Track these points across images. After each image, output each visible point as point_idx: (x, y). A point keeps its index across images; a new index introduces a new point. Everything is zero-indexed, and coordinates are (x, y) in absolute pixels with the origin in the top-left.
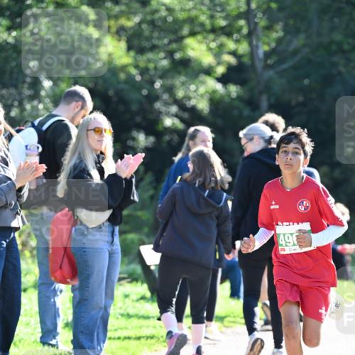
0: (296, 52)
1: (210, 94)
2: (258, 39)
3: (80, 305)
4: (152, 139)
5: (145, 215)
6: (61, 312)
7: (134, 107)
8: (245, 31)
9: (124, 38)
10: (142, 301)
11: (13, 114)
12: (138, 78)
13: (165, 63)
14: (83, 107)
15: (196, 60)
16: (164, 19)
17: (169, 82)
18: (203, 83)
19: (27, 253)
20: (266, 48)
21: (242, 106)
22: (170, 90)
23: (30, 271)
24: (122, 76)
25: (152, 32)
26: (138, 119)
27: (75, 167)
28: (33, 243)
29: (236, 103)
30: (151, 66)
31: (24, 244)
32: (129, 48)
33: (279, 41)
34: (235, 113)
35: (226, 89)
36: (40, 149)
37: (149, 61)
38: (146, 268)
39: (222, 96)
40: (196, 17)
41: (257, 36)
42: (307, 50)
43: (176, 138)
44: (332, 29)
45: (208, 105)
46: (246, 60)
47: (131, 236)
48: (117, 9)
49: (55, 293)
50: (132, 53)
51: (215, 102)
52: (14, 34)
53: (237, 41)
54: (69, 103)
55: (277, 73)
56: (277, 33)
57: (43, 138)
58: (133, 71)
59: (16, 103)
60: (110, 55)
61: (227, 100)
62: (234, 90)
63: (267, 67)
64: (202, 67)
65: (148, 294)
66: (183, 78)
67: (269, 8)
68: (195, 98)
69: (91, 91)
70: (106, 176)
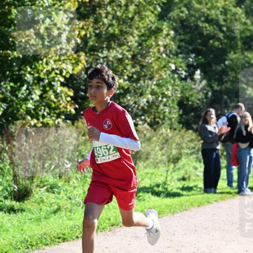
3: (240, 173)
11: (219, 112)
14: (242, 110)
19: (223, 157)
23: (224, 163)
27: (238, 129)
28: (225, 153)
31: (222, 154)
36: (228, 123)
49: (231, 170)
52: (220, 87)
57: (229, 120)
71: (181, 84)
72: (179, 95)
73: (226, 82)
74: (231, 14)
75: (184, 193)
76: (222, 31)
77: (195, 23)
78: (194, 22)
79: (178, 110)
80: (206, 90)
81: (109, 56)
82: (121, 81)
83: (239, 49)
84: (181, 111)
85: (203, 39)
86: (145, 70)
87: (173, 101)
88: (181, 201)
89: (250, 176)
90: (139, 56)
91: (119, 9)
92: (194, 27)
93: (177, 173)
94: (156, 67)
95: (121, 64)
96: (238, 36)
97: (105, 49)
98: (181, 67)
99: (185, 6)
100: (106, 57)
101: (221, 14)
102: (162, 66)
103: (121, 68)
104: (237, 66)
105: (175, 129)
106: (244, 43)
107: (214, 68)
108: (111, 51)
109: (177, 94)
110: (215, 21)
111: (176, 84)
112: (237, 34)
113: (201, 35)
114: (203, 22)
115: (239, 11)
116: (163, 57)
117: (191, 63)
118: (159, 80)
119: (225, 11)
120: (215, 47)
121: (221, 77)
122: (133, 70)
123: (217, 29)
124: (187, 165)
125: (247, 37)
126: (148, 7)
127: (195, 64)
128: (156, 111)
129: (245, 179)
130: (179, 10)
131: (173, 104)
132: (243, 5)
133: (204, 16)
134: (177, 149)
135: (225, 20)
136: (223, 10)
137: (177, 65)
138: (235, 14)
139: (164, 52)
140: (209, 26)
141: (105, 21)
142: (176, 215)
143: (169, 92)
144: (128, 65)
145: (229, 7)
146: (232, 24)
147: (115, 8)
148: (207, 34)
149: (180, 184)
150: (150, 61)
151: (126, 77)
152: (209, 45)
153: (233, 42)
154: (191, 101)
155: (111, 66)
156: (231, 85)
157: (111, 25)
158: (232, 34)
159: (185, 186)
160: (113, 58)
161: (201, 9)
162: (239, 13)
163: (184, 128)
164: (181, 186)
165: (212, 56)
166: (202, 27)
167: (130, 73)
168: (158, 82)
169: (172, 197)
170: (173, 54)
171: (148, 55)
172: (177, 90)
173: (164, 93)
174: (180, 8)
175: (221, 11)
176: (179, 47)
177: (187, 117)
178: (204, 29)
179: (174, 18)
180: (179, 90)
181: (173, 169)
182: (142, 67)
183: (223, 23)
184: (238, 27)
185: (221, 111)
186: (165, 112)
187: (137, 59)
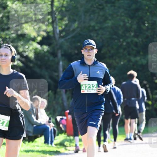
0: (74, 30)
1: (34, 50)
2: (57, 25)
8: (50, 21)
10: (4, 145)
12: (2, 42)
13: (14, 35)
15: (28, 34)
17: (16, 44)
18: (32, 44)
20: (60, 28)
21: (49, 55)
22: (16, 48)
25: (8, 21)
29: (47, 54)
30: (8, 37)
33: (66, 25)
34: (46, 58)
35: (42, 47)
37: (6, 34)
39: (40, 50)
41: (56, 23)
42: (79, 29)
44: (90, 20)
45: (34, 55)
46: (51, 34)
51: (37, 53)
55: (65, 40)
56: (65, 22)
61: (42, 52)
62: (46, 48)
63: (61, 37)
64: (31, 37)
66: (22, 42)
67: (61, 10)
68: (27, 51)
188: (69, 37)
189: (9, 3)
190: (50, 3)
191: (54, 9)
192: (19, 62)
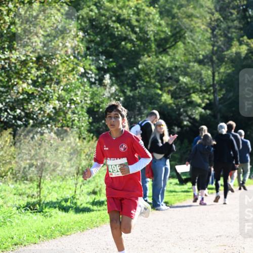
0: (230, 99)
1: (200, 113)
2: (217, 94)
3: (154, 186)
4: (180, 129)
5: (177, 156)
6: (148, 189)
7: (174, 118)
8: (212, 91)
9: (170, 94)
10: (176, 185)
11: (132, 120)
12: (175, 108)
13: (184, 102)
14: (156, 117)
15: (195, 101)
16: (184, 87)
17: (185, 109)
18: (198, 109)
20: (219, 97)
21: (211, 117)
22: (186, 112)
24: (169, 107)
25: (180, 91)
26: (175, 122)
27: (153, 138)
29: (209, 116)
30: (180, 103)
32: (172, 97)
33: (224, 95)
34: (209, 120)
35: (205, 111)
36: (141, 132)
37: (179, 102)
38: (177, 173)
39: (204, 114)
40: (195, 86)
42: (234, 97)
43: (188, 128)
45: (199, 117)
46: (212, 101)
47: (173, 163)
48: (168, 84)
49: (146, 182)
50: (173, 99)
52: (133, 92)
53: (209, 95)
54: (151, 116)
55: (223, 106)
56: (223, 92)
57: (142, 128)
58: (173, 105)
59: (133, 117)
60: (165, 100)
61: (206, 115)
62: (208, 112)
63: (220, 104)
64: (197, 104)
65: (178, 183)
66: (190, 108)
67: (221, 83)
68: (195, 115)
69: (159, 112)
70: (164, 142)
71: (91, 89)
72: (89, 102)
73: (140, 87)
74: (144, 14)
75: (95, 208)
76: (135, 33)
77: (106, 23)
78: (104, 21)
79: (87, 118)
80: (117, 95)
81: (12, 57)
82: (25, 85)
83: (153, 52)
84: (91, 118)
85: (114, 40)
86: (51, 74)
87: (82, 107)
88: (91, 217)
89: (165, 189)
90: (45, 58)
91: (22, 6)
92: (105, 27)
93: (87, 186)
94: (63, 70)
95: (25, 67)
96: (152, 38)
97: (7, 50)
98: (90, 70)
99: (95, 4)
100: (8, 59)
101: (133, 14)
102: (70, 69)
103: (25, 71)
104: (151, 70)
105: (84, 139)
106: (158, 46)
107: (126, 72)
108: (13, 52)
109: (86, 100)
110: (128, 22)
111: (86, 89)
112: (151, 35)
113: (112, 35)
114: (114, 22)
115: (152, 10)
116: (70, 59)
117: (101, 66)
118: (66, 85)
119: (138, 11)
120: (127, 49)
121: (134, 81)
122: (38, 73)
123: (130, 29)
124: (97, 178)
125: (161, 39)
126: (54, 4)
127: (106, 67)
128: (64, 119)
129: (161, 192)
130: (88, 9)
131: (82, 111)
132: (157, 4)
133: (114, 16)
134: (87, 160)
135: (138, 21)
136: (136, 10)
137: (85, 67)
138: (148, 14)
139: (72, 54)
140: (121, 27)
141: (7, 18)
142: (86, 232)
143: (78, 98)
144: (32, 68)
145: (142, 6)
146: (146, 24)
147: (18, 5)
148: (118, 34)
149: (91, 198)
150: (57, 63)
151: (30, 81)
152: (121, 47)
153: (146, 45)
154: (102, 108)
155: (13, 68)
156: (145, 90)
157: (13, 23)
158: (146, 35)
159: (96, 201)
160: (16, 60)
161: (112, 8)
162: (153, 13)
163: (94, 137)
164: (91, 201)
165: (124, 59)
166: (113, 27)
167: (34, 76)
168: (65, 87)
169: (81, 213)
170: (81, 56)
171: (54, 57)
172: (87, 96)
173: (73, 99)
174: (89, 7)
175: (133, 11)
176: (88, 48)
177: (98, 125)
178: (116, 30)
179: (83, 16)
180: (89, 96)
181: (82, 181)
182: (48, 70)
183: (135, 23)
184: (152, 28)
185: (135, 119)
186: (74, 120)
187: (42, 61)
188: (226, 103)
189: (181, 78)
190: (212, 78)
191: (215, 82)
192: (188, 123)
